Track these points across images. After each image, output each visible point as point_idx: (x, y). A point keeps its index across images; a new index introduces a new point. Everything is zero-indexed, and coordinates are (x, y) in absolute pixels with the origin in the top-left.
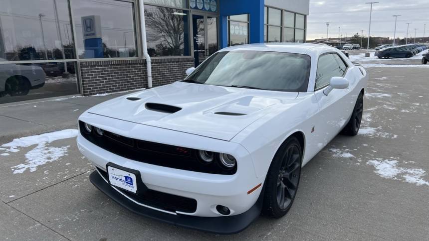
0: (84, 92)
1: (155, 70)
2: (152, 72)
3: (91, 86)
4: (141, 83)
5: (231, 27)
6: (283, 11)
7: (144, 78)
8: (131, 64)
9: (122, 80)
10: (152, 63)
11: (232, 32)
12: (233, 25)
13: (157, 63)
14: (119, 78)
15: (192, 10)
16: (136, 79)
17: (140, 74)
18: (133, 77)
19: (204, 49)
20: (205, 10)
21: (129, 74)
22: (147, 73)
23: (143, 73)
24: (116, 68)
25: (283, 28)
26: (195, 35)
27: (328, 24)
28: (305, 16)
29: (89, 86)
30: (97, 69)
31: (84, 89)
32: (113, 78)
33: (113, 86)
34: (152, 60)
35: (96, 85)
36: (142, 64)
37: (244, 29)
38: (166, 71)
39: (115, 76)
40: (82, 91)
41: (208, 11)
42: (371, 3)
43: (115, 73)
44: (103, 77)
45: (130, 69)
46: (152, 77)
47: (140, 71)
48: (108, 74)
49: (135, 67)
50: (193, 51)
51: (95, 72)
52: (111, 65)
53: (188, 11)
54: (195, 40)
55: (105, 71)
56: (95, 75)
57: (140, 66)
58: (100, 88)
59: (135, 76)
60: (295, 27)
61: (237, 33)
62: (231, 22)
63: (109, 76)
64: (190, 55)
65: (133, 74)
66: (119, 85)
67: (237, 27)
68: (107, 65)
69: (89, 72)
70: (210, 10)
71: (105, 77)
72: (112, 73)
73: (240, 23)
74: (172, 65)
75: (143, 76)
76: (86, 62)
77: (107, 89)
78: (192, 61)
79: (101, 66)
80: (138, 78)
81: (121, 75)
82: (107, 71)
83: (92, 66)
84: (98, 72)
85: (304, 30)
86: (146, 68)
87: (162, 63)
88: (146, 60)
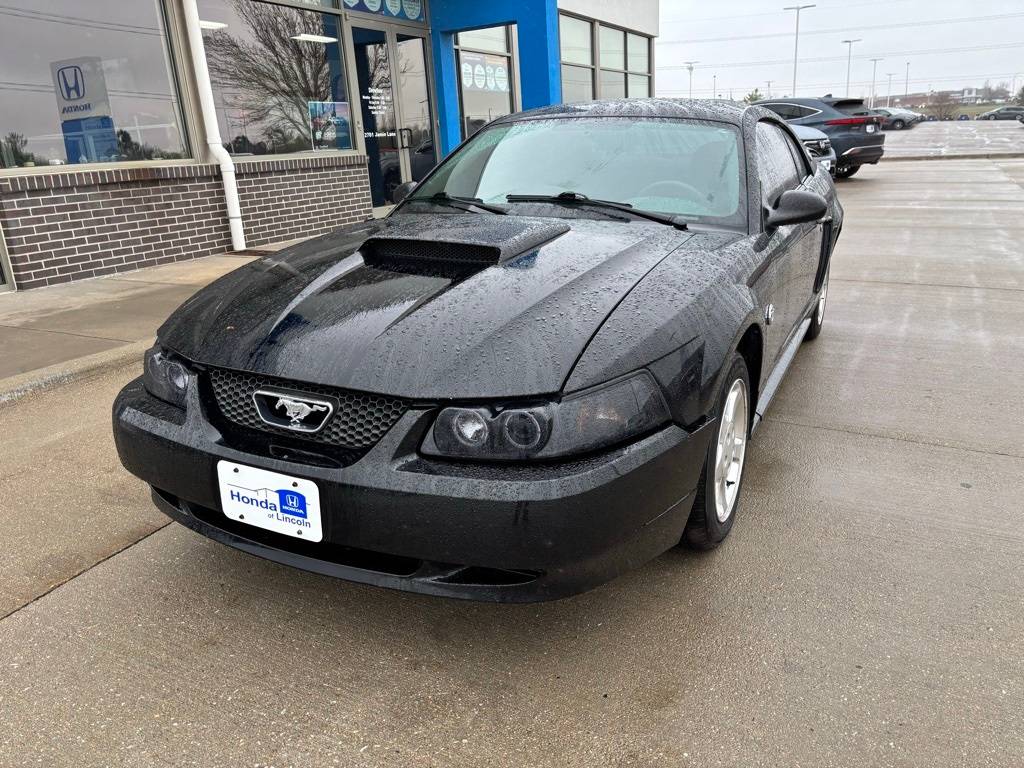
0: (18, 278)
1: (251, 196)
2: (241, 205)
3: (41, 256)
4: (210, 238)
5: (465, 68)
6: (597, 24)
7: (217, 222)
8: (174, 180)
9: (146, 232)
10: (238, 176)
11: (466, 82)
12: (469, 62)
13: (254, 174)
14: (135, 226)
15: (348, 12)
16: (191, 226)
17: (205, 209)
18: (183, 219)
19: (393, 130)
20: (389, 13)
21: (169, 213)
22: (225, 206)
23: (214, 208)
24: (120, 194)
25: (598, 71)
26: (363, 90)
27: (691, 69)
28: (650, 38)
29: (32, 258)
30: (55, 201)
31: (16, 269)
32: (114, 228)
33: (116, 253)
34: (237, 166)
35: (57, 254)
36: (208, 178)
37: (498, 74)
38: (286, 199)
39: (123, 219)
40: (10, 274)
41: (398, 16)
42: (798, 9)
43: (118, 211)
44: (78, 224)
45: (171, 198)
46: (243, 218)
47: (205, 202)
48: (96, 214)
49: (185, 189)
50: (361, 136)
51: (50, 210)
52: (104, 185)
53: (339, 15)
54: (365, 104)
55: (83, 206)
56: (49, 219)
57: (202, 187)
58: (71, 260)
59: (191, 218)
60: (626, 68)
61: (480, 85)
62: (462, 54)
63: (100, 222)
64: (355, 148)
65: (180, 212)
66: (137, 250)
67: (478, 68)
68: (88, 187)
69: (26, 213)
70: (402, 15)
71: (87, 223)
72: (109, 212)
73: (486, 57)
74: (304, 177)
75: (214, 215)
76: (13, 181)
77: (99, 264)
78: (360, 165)
79: (67, 189)
80: (201, 224)
81: (143, 217)
82: (92, 206)
83: (33, 192)
84: (59, 209)
85: (650, 78)
86: (223, 193)
87: (269, 173)
88: (218, 166)
